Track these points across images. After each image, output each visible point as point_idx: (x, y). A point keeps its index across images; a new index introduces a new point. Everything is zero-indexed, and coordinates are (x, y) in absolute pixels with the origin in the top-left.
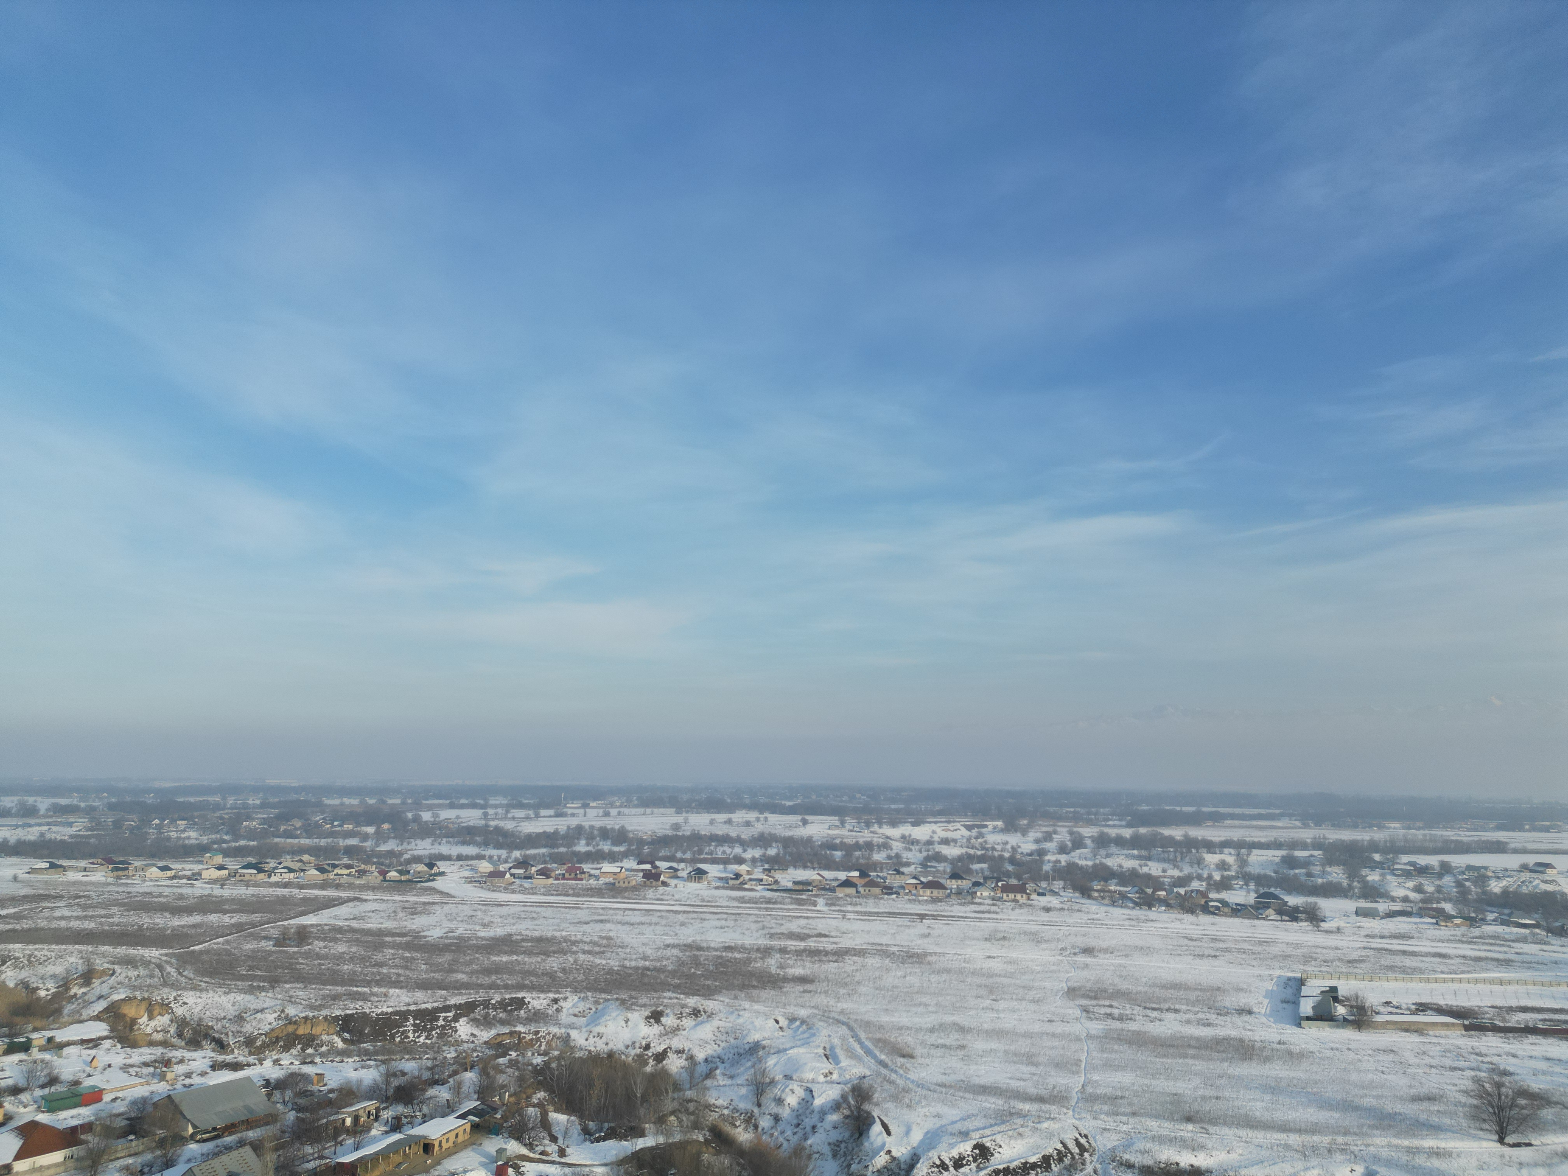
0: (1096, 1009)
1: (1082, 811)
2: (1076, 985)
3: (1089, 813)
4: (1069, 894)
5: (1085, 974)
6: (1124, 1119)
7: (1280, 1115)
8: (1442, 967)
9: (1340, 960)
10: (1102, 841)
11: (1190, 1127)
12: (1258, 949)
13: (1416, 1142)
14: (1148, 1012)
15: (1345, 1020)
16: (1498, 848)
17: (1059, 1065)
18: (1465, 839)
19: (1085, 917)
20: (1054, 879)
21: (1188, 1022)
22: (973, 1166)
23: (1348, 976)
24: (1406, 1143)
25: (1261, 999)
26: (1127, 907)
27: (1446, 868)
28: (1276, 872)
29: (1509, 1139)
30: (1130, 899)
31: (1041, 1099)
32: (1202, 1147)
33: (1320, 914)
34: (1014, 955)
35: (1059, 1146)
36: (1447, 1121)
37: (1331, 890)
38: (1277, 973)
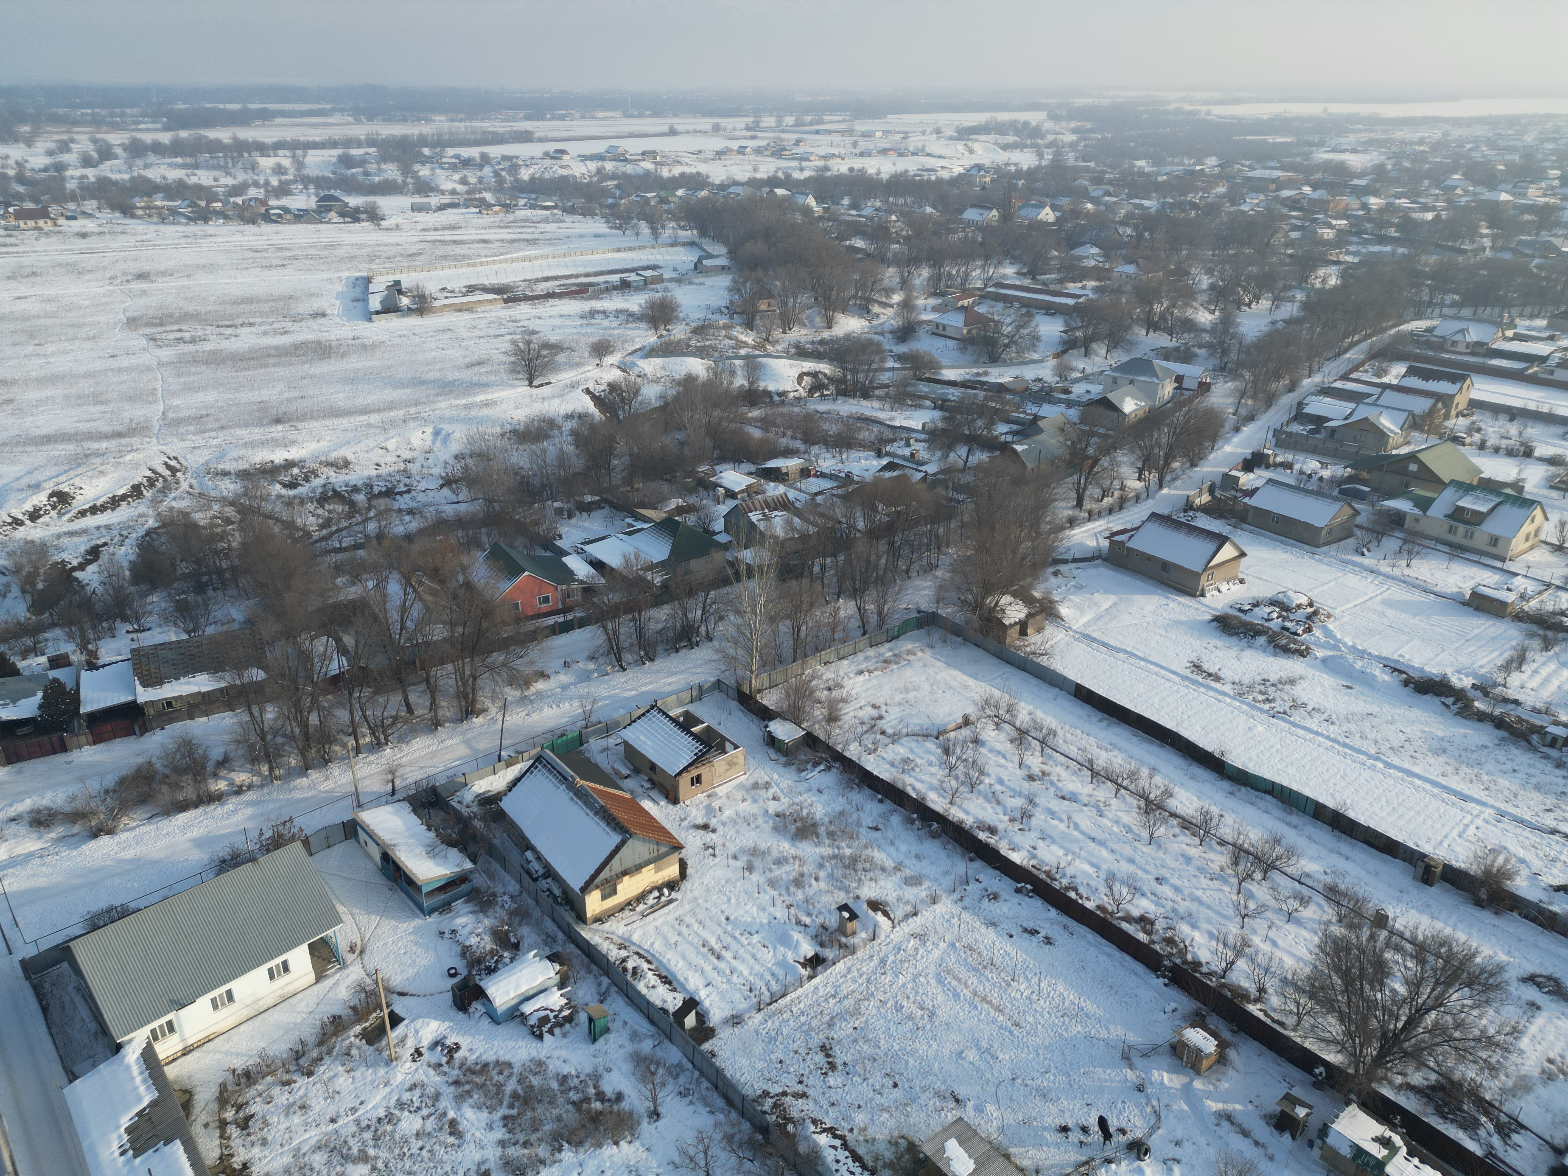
0: (164, 336)
1: (103, 112)
2: (136, 314)
3: (113, 115)
4: (107, 214)
5: (143, 301)
6: (214, 434)
7: (360, 401)
8: (486, 252)
9: (401, 255)
10: (136, 150)
11: (280, 427)
12: (326, 253)
13: (471, 400)
14: (222, 330)
15: (409, 309)
16: (525, 137)
17: (132, 398)
18: (500, 130)
19: (132, 239)
20: (84, 199)
21: (265, 333)
22: (53, 513)
23: (408, 269)
24: (464, 402)
25: (333, 301)
26: (180, 223)
27: (485, 159)
28: (334, 173)
29: (536, 383)
30: (182, 214)
31: (119, 435)
32: (294, 442)
33: (380, 213)
34: (52, 292)
35: (149, 473)
36: (493, 378)
37: (388, 188)
38: (346, 274)
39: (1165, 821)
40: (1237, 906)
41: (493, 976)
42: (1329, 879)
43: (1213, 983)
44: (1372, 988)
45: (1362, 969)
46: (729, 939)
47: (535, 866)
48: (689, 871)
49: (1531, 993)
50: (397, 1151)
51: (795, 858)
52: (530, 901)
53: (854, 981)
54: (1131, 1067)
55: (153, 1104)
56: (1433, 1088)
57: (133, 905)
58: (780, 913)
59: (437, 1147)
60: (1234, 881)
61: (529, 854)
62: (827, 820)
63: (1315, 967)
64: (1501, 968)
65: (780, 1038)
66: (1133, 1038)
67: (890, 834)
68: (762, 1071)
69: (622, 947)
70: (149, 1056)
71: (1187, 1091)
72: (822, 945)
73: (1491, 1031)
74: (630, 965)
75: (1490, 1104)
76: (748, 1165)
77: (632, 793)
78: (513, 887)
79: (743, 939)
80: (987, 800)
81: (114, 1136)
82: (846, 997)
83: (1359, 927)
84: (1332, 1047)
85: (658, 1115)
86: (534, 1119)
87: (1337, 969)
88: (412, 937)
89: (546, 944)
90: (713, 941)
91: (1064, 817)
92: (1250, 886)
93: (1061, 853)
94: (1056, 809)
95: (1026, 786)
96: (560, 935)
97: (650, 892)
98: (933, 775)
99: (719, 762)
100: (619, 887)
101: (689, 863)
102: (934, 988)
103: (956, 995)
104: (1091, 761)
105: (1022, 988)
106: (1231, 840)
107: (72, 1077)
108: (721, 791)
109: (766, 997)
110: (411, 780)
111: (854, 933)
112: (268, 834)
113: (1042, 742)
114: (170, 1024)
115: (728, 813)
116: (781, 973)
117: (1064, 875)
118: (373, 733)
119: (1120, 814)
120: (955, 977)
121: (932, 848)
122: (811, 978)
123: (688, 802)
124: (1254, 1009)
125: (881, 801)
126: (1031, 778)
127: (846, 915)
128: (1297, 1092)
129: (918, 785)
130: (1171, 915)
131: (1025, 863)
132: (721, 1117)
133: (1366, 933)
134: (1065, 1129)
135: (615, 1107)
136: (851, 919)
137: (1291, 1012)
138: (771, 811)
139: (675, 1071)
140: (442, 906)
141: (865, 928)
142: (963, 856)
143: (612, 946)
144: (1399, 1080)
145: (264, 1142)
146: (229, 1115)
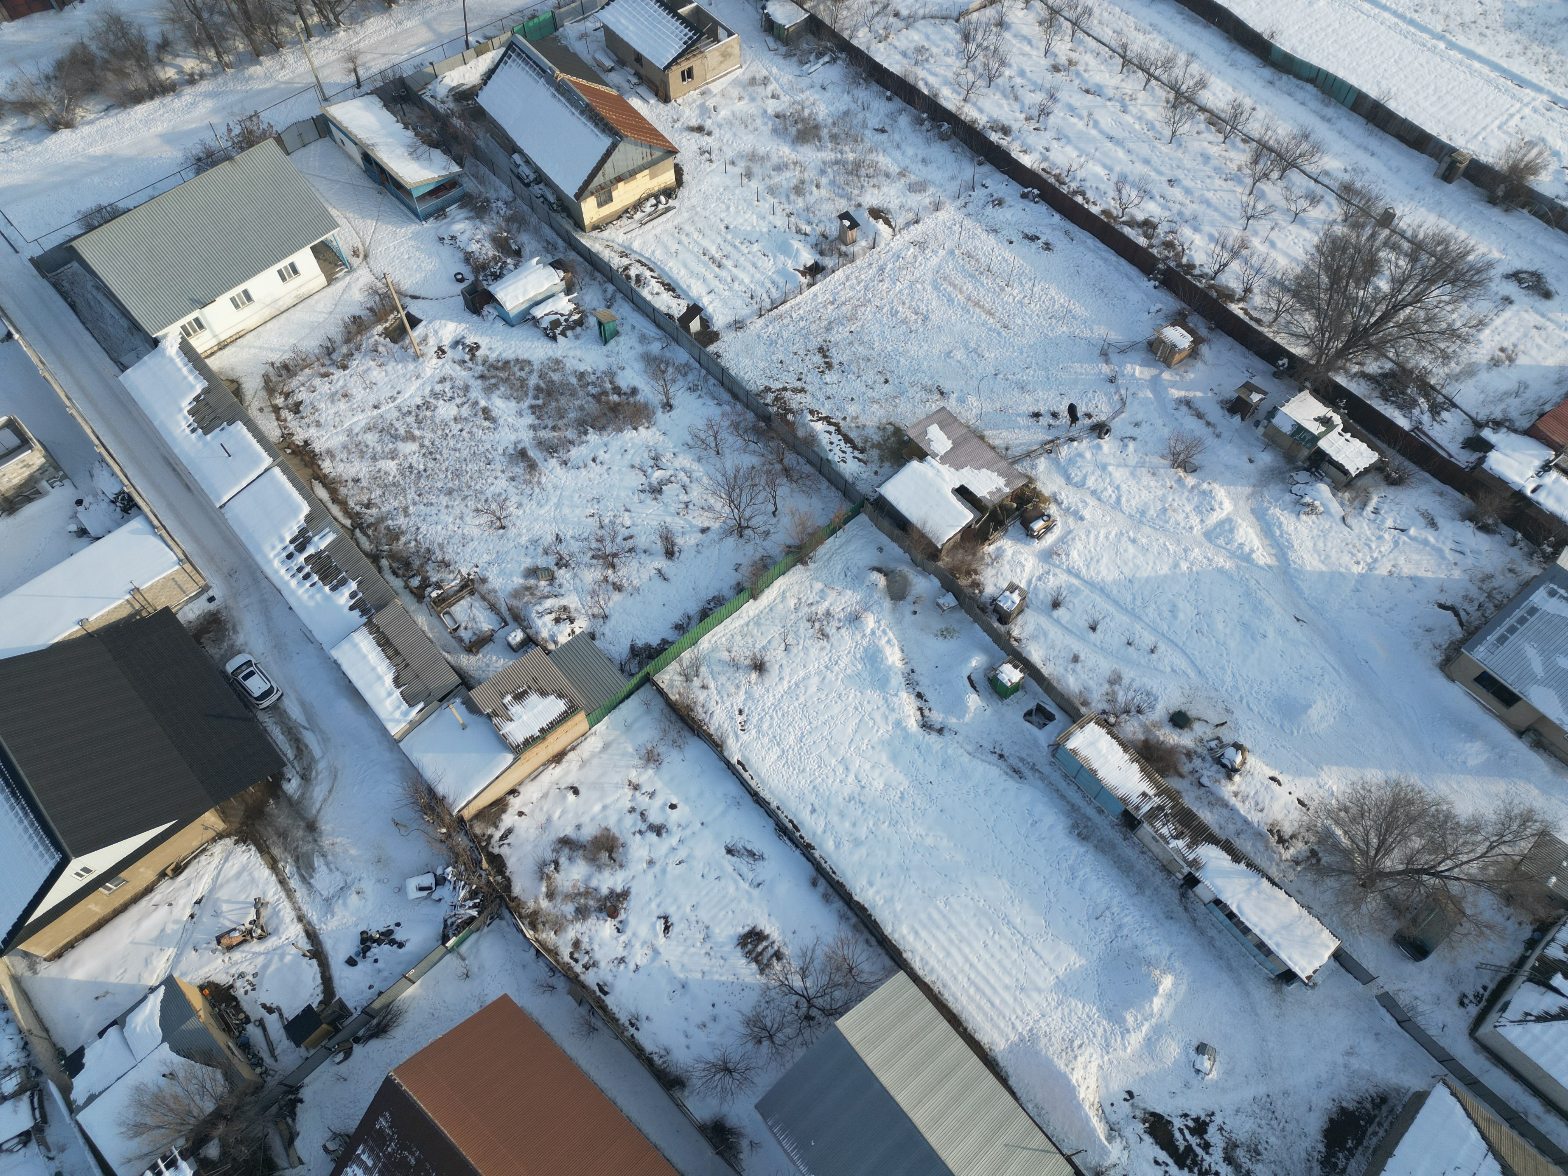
39: (1192, 116)
40: (1245, 207)
41: (499, 282)
42: (1347, 177)
43: (1201, 284)
44: (1357, 287)
45: (1352, 268)
46: (729, 248)
47: (525, 170)
48: (685, 178)
49: (1511, 289)
50: (440, 432)
51: (795, 163)
52: (525, 208)
53: (852, 288)
54: (1107, 362)
55: (205, 391)
56: (1385, 376)
57: (121, 205)
58: (780, 221)
59: (475, 430)
60: (1249, 181)
61: (516, 157)
62: (830, 121)
63: (1307, 267)
64: (1490, 265)
65: (780, 341)
66: (1114, 336)
67: (897, 137)
68: (763, 370)
69: (623, 255)
70: (186, 349)
71: (1155, 383)
72: (822, 253)
73: (1458, 324)
74: (633, 272)
75: (1433, 388)
76: (752, 446)
77: (618, 89)
78: (506, 192)
79: (743, 248)
80: (1005, 96)
81: (180, 417)
82: (844, 303)
83: (1363, 226)
84: (1302, 341)
85: (671, 406)
86: (559, 409)
87: (1327, 268)
88: (412, 243)
89: (547, 251)
90: (713, 250)
91: (1085, 113)
92: (1265, 186)
93: (1074, 154)
94: (1077, 104)
95: (1050, 79)
96: (560, 243)
97: (647, 199)
98: (948, 66)
99: (712, 52)
100: (615, 194)
101: (685, 169)
102: (929, 294)
103: (950, 300)
104: (1125, 47)
105: (1015, 292)
106: (1257, 136)
107: (123, 368)
108: (716, 87)
109: (767, 304)
110: (375, 70)
111: (854, 242)
112: (237, 130)
113: (1074, 24)
114: (197, 320)
115: (724, 113)
116: (781, 281)
117: (1074, 178)
118: (320, 12)
119: (1145, 109)
120: (951, 284)
121: (940, 152)
122: (810, 285)
123: (680, 101)
124: (1235, 308)
125: (889, 99)
126: (1056, 68)
127: (847, 223)
128: (1256, 381)
129: (931, 79)
130: (1176, 218)
131: (1035, 166)
132: (727, 408)
133: (1368, 231)
134: (1037, 415)
135: (631, 400)
136: (851, 227)
137: (1271, 310)
138: (770, 111)
139: (683, 370)
140: (437, 211)
141: (865, 236)
142: (972, 160)
143: (613, 254)
144: (1355, 369)
145: (318, 424)
146: (280, 401)
